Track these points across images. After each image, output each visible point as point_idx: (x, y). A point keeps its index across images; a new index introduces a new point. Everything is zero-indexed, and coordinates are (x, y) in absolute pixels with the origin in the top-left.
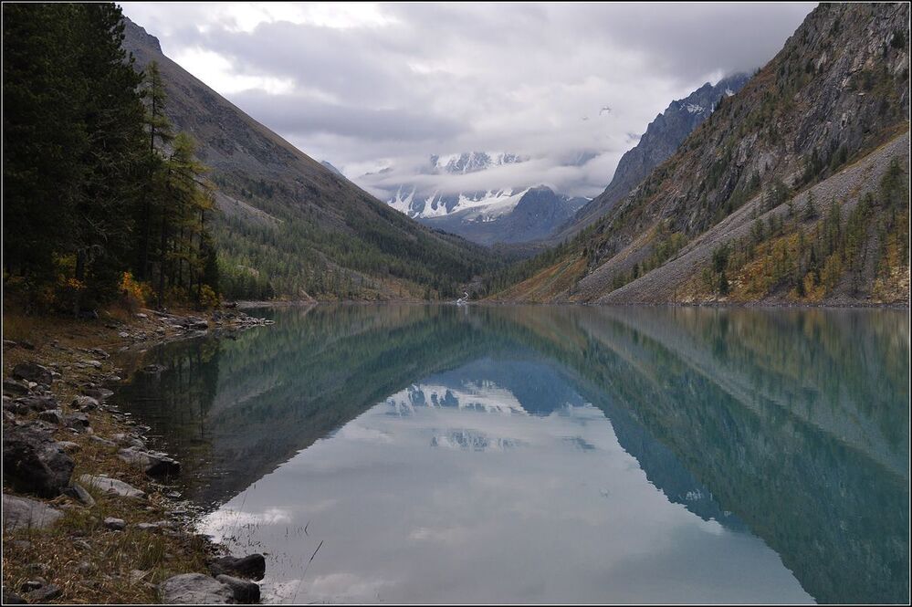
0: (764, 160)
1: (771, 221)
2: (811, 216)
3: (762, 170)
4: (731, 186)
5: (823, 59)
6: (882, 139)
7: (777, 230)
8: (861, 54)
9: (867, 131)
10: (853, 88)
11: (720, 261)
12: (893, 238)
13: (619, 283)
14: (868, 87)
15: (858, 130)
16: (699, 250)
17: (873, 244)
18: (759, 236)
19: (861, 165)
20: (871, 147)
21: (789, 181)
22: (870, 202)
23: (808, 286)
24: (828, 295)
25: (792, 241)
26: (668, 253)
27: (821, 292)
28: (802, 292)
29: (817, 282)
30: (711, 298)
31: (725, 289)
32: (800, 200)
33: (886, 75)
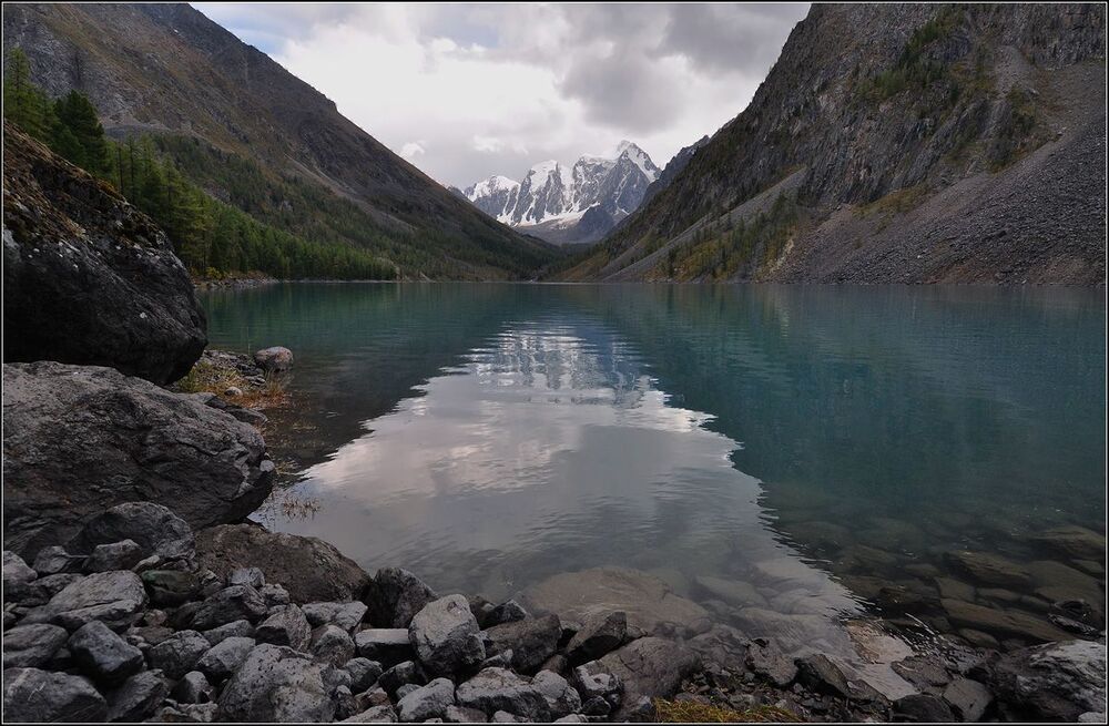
0: (714, 190)
1: (705, 230)
2: (729, 227)
3: (713, 197)
4: (694, 208)
5: (756, 122)
6: (781, 178)
7: (708, 236)
8: (776, 120)
9: (773, 172)
10: (768, 143)
11: (672, 256)
12: (772, 242)
13: (623, 267)
14: (776, 143)
15: (768, 171)
16: (664, 251)
17: (760, 246)
18: (697, 241)
19: (764, 195)
20: (774, 182)
21: (726, 205)
22: (764, 220)
23: (719, 270)
24: (730, 277)
25: (714, 244)
26: (650, 252)
27: (725, 276)
28: (714, 275)
29: (724, 269)
30: (663, 279)
31: (671, 273)
32: (724, 218)
33: (789, 135)
